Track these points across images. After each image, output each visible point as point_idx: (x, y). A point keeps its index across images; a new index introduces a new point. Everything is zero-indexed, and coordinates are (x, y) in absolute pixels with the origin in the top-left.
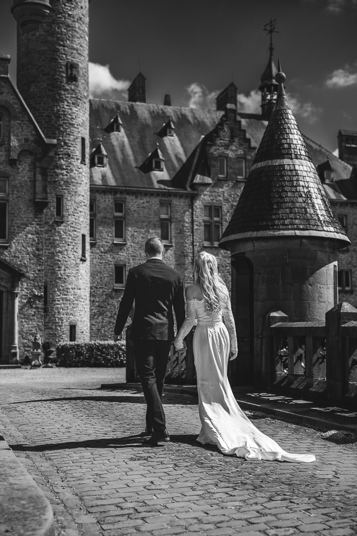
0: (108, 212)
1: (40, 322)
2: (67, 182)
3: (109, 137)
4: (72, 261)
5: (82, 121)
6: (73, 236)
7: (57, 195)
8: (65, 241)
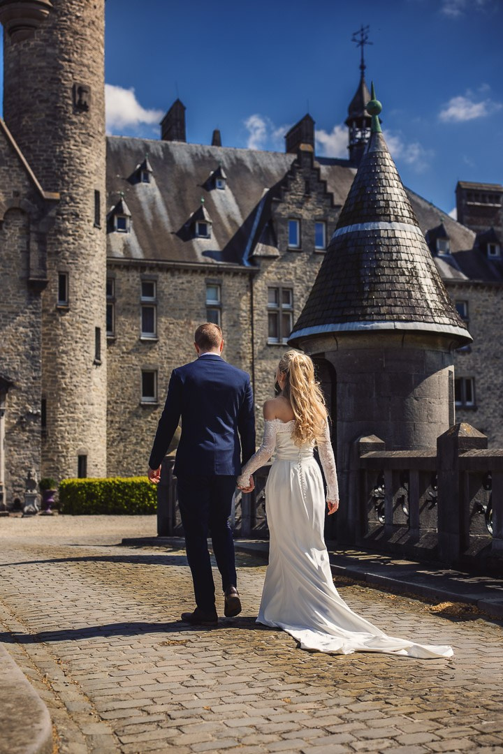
0: (132, 296)
1: (36, 451)
2: (75, 253)
3: (134, 190)
4: (82, 365)
5: (95, 167)
6: (83, 329)
7: (59, 272)
8: (72, 337)
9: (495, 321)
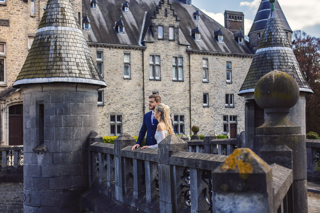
3: (90, 11)
5: (78, 2)
9: (242, 70)
